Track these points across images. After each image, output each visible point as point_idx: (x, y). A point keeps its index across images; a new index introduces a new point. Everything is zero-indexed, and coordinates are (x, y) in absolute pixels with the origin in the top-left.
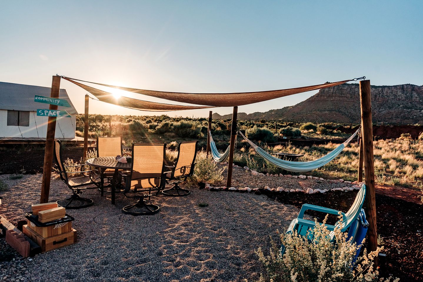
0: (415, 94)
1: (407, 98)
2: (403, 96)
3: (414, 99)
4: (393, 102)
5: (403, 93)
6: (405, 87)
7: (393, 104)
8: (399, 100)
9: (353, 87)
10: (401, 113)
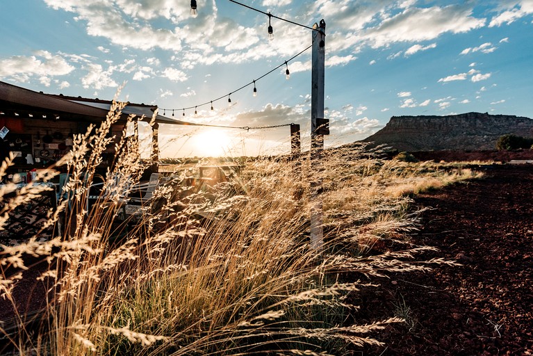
0: (478, 121)
1: (470, 125)
2: (467, 123)
3: (478, 125)
4: (457, 130)
5: (467, 121)
6: (469, 115)
7: (457, 132)
8: (463, 127)
9: (418, 119)
10: (465, 139)
